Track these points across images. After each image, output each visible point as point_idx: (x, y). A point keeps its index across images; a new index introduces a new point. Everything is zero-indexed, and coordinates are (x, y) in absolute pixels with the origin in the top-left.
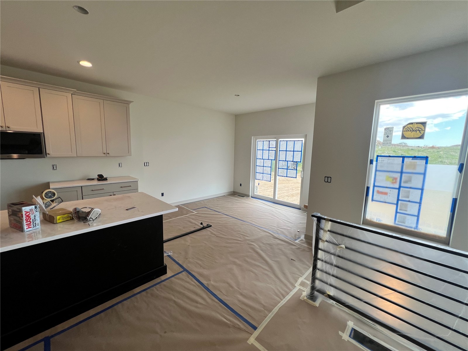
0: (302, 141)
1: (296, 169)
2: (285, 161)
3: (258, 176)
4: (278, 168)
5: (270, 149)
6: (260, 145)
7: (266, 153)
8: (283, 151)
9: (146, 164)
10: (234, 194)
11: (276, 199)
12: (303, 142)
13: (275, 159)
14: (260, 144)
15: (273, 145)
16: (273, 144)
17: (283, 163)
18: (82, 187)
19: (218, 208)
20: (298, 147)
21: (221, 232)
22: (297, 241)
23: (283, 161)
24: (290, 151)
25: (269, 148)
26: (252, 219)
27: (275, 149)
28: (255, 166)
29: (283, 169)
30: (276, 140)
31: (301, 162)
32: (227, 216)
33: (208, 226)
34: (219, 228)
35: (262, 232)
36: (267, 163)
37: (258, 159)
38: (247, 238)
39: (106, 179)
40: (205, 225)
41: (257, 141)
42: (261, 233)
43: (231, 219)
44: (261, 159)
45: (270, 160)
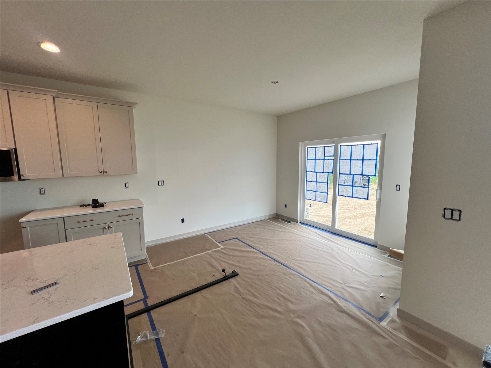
0: (377, 144)
1: (368, 185)
2: (348, 174)
3: (310, 195)
4: (339, 185)
5: (326, 158)
6: (311, 154)
7: (320, 164)
8: (346, 160)
9: (161, 183)
10: (277, 217)
11: (336, 227)
12: (379, 146)
13: (334, 172)
14: (311, 151)
15: (330, 152)
16: (330, 150)
17: (346, 178)
18: (64, 218)
19: (252, 239)
20: (371, 153)
21: (250, 289)
22: (384, 324)
23: (346, 174)
24: (357, 160)
25: (324, 156)
26: (301, 262)
27: (333, 158)
28: (305, 181)
29: (346, 185)
30: (334, 145)
31: (375, 176)
32: (263, 256)
33: (233, 274)
34: (249, 278)
35: (317, 294)
36: (321, 177)
37: (308, 172)
38: (291, 306)
39: (102, 205)
40: (229, 272)
41: (307, 148)
42: (315, 296)
43: (269, 262)
44: (313, 172)
45: (326, 173)
